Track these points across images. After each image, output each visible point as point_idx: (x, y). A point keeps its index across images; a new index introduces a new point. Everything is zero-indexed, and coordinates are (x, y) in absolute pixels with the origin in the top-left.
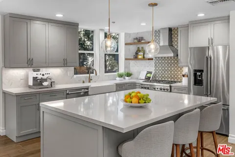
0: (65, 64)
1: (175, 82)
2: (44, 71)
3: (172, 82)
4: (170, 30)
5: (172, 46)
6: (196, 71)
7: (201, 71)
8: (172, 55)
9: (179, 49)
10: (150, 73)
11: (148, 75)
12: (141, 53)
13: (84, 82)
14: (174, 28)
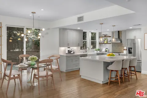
0: (78, 45)
1: (121, 53)
2: (71, 48)
3: (119, 53)
4: (119, 32)
5: (119, 38)
6: (129, 48)
7: (131, 48)
8: (120, 42)
9: (122, 39)
10: (107, 49)
11: (106, 50)
12: (106, 41)
13: (84, 52)
14: (120, 31)
